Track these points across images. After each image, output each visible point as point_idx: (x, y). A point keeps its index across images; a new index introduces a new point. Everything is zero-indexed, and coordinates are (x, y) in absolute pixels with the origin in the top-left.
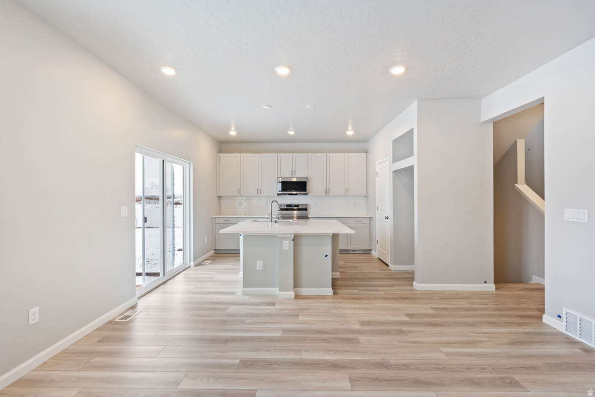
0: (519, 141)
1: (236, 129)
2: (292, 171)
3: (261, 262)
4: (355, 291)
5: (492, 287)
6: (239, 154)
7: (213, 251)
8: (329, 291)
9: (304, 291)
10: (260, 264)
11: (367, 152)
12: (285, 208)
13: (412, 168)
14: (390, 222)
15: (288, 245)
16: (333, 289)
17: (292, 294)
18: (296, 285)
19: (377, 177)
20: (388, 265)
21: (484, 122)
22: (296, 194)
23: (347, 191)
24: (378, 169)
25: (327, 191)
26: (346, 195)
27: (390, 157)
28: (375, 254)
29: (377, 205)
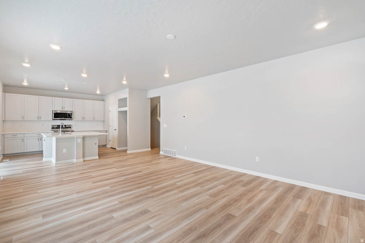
0: (158, 104)
1: (28, 82)
2: (62, 107)
3: (66, 149)
4: (107, 156)
5: (150, 149)
6: (23, 95)
7: (2, 155)
8: (97, 157)
9: (86, 159)
10: (65, 150)
11: (104, 101)
12: (57, 127)
13: (126, 111)
14: (117, 132)
15: (80, 141)
16: (99, 156)
17: (82, 160)
18: (83, 157)
19: (110, 113)
20: (116, 149)
21: (148, 98)
22: (65, 120)
23: (94, 118)
24: (110, 109)
25: (83, 118)
26: (94, 120)
27: (117, 105)
28: (108, 146)
29: (110, 125)
